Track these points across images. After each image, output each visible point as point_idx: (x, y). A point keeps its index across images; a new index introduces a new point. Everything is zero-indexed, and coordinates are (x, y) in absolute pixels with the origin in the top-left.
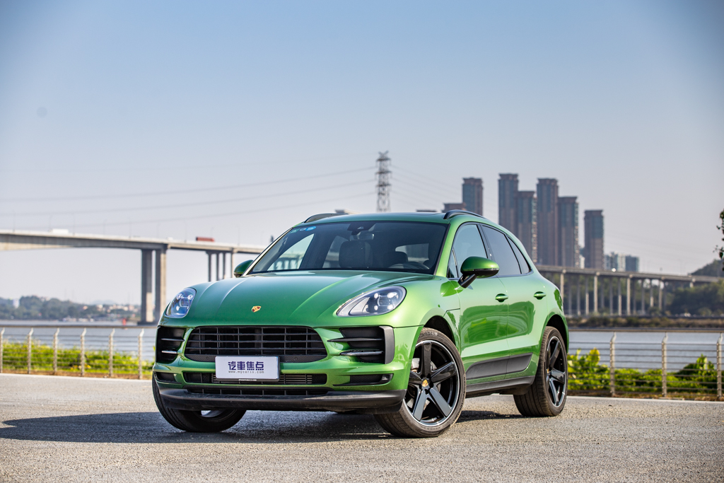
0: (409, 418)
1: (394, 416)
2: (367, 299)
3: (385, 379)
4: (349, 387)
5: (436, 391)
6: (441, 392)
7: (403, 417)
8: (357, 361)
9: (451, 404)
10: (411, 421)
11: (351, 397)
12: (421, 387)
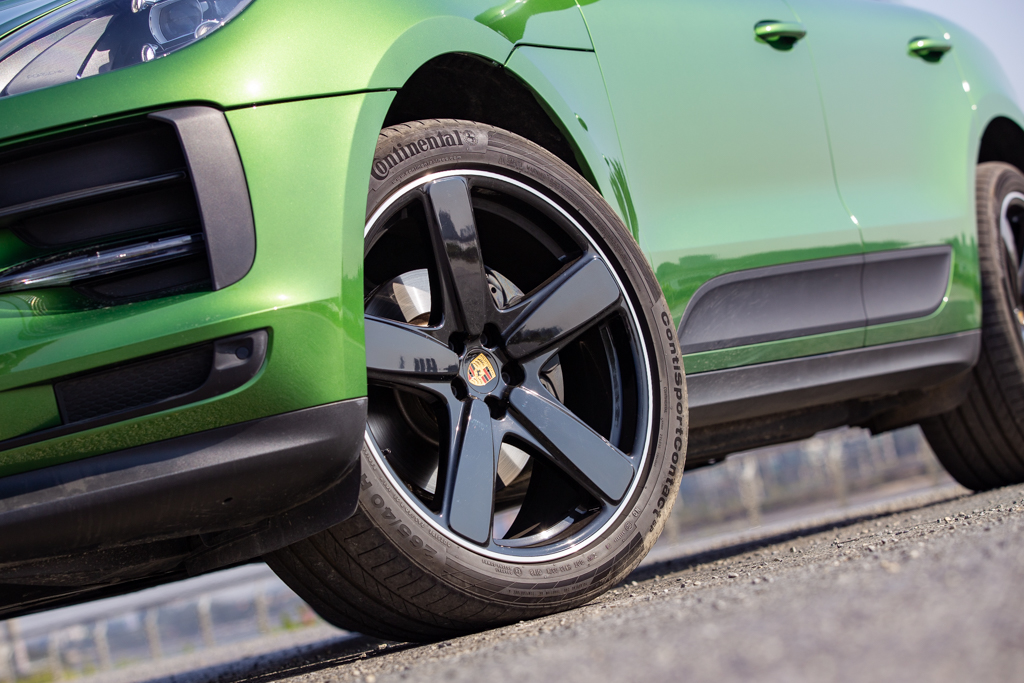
0: (428, 541)
1: (353, 547)
2: (99, 26)
3: (229, 361)
4: (59, 445)
5: (541, 397)
6: (569, 403)
7: (394, 539)
8: (78, 307)
9: (628, 444)
10: (441, 554)
11: (78, 489)
12: (461, 389)
